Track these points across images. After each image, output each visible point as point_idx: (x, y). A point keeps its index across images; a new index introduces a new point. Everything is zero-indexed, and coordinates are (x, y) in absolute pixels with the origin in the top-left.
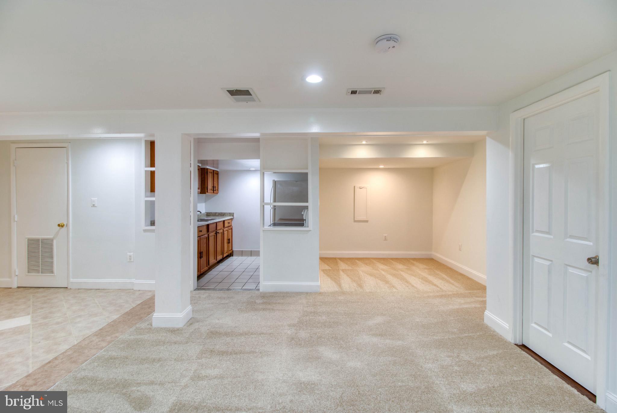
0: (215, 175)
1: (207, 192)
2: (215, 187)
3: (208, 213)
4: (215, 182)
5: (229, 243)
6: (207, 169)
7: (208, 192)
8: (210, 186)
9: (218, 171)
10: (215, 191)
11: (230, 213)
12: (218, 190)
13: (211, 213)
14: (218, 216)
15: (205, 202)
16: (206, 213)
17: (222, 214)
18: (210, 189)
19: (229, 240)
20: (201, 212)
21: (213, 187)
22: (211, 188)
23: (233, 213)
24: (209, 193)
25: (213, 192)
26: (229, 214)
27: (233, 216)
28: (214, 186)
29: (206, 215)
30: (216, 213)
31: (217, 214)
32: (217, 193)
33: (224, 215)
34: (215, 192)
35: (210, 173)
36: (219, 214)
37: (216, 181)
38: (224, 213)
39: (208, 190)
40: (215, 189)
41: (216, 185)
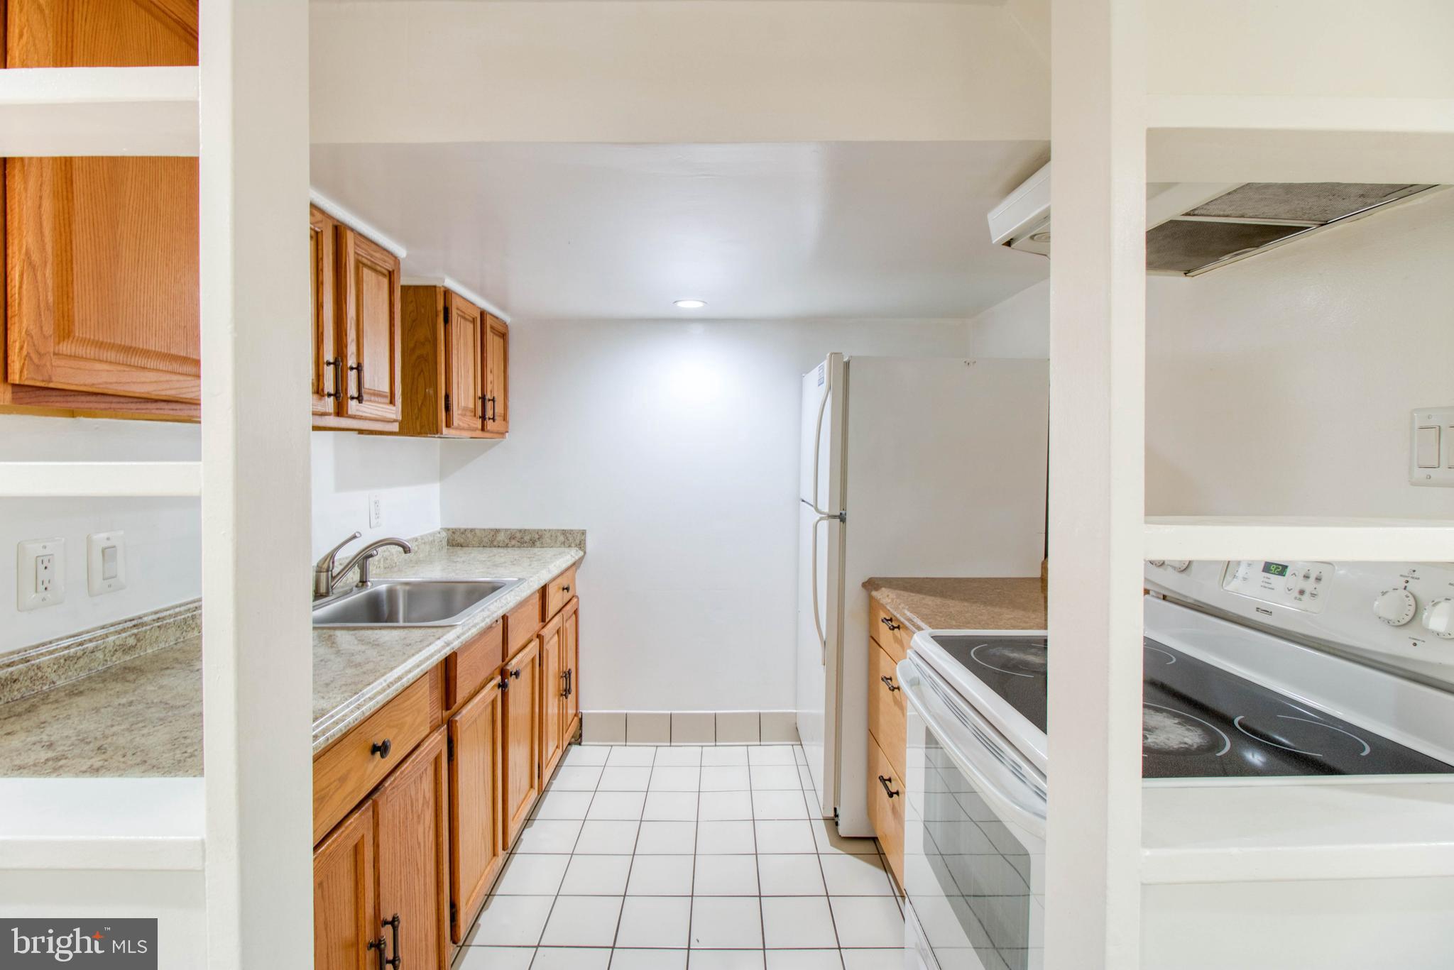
0: (489, 335)
1: (448, 425)
2: (493, 400)
3: (454, 532)
4: (489, 377)
5: (567, 692)
6: (447, 293)
7: (455, 424)
8: (464, 395)
9: (505, 325)
10: (494, 419)
11: (564, 532)
12: (505, 418)
13: (472, 530)
14: (507, 546)
15: (443, 475)
16: (444, 534)
17: (527, 538)
18: (465, 409)
19: (567, 675)
20: (404, 537)
21: (483, 398)
22: (471, 406)
23: (583, 533)
24: (459, 428)
25: (483, 429)
26: (561, 538)
27: (581, 545)
28: (489, 396)
29: (445, 543)
30: (497, 531)
31: (501, 537)
32: (502, 434)
33: (538, 544)
34: (490, 424)
35: (465, 319)
36: (512, 537)
37: (495, 371)
38: (537, 532)
39: (456, 412)
40: (489, 414)
41: (494, 389)
